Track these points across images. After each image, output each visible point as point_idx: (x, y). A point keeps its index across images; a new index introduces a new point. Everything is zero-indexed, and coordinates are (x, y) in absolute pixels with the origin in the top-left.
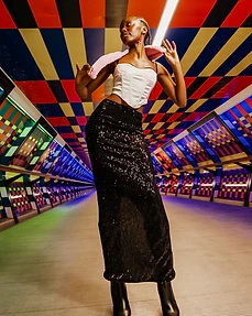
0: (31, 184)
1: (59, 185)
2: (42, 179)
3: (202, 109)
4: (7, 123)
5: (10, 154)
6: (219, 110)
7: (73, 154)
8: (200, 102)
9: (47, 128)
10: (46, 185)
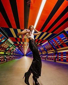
0: (11, 55)
1: (16, 55)
2: (13, 54)
3: (40, 44)
4: (7, 44)
5: (7, 50)
6: (42, 45)
7: (19, 50)
8: (39, 43)
9: (15, 46)
10: (14, 55)
